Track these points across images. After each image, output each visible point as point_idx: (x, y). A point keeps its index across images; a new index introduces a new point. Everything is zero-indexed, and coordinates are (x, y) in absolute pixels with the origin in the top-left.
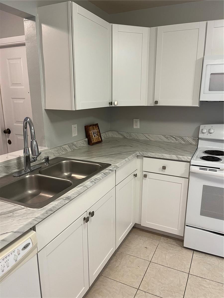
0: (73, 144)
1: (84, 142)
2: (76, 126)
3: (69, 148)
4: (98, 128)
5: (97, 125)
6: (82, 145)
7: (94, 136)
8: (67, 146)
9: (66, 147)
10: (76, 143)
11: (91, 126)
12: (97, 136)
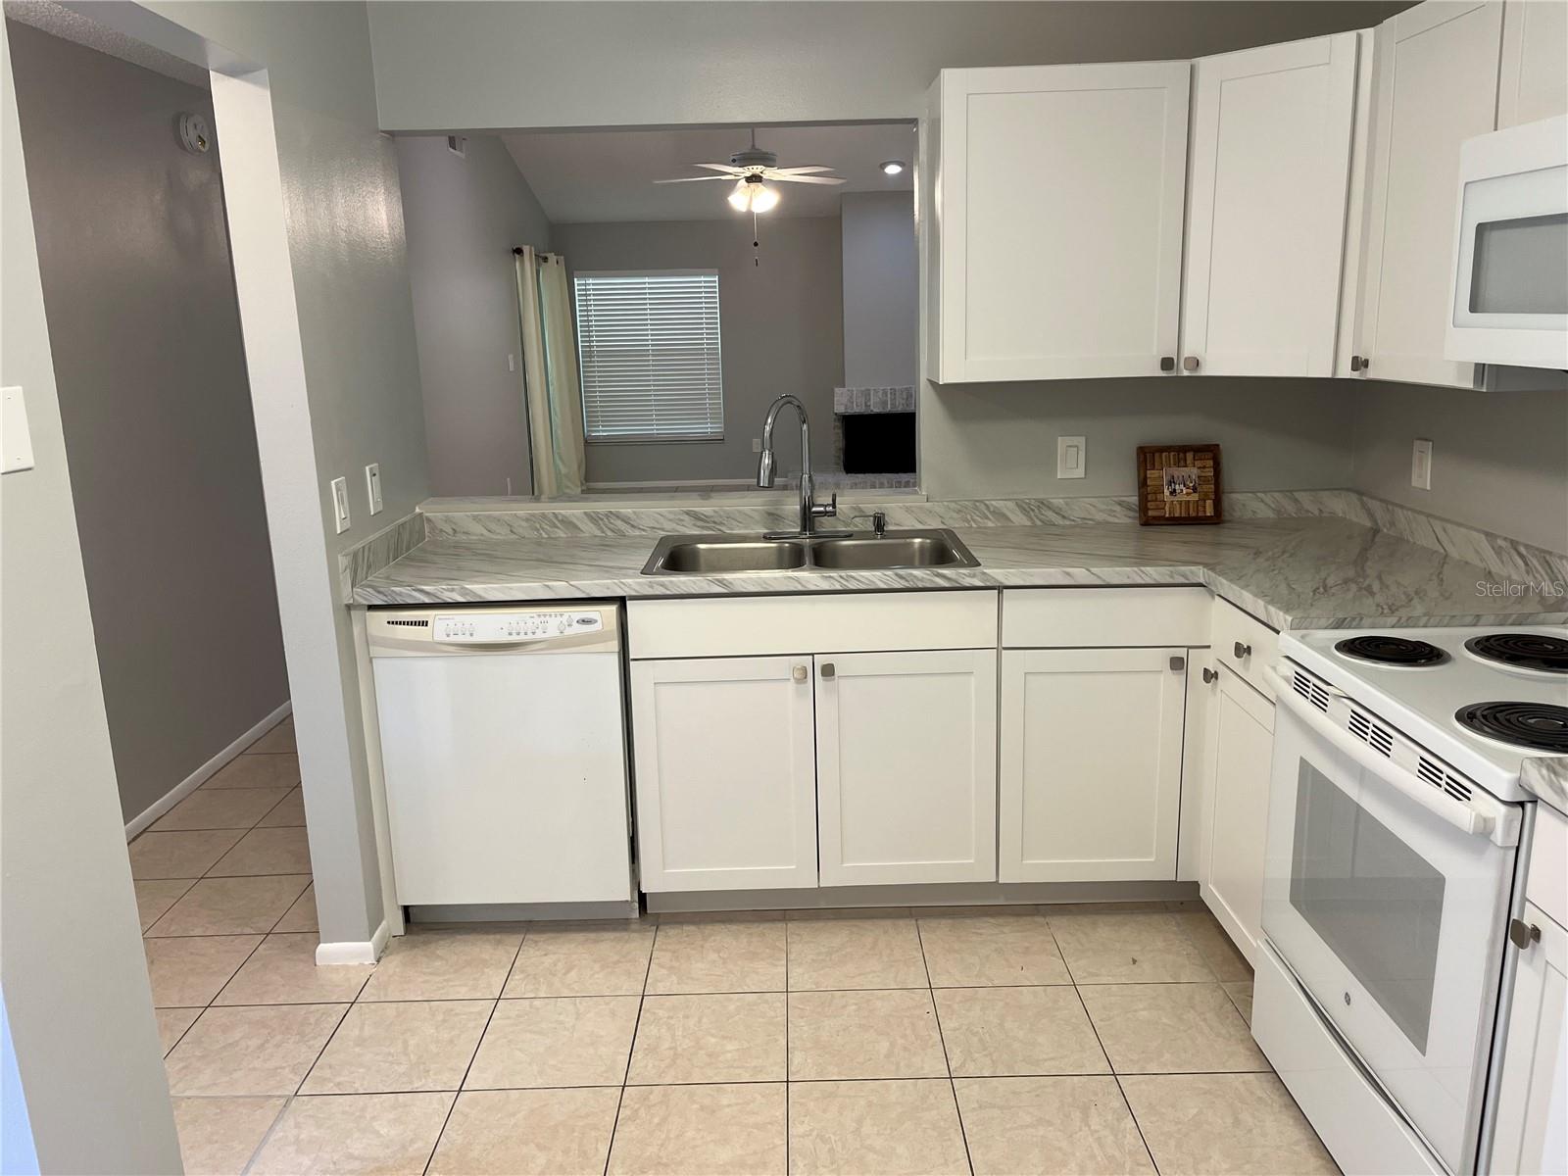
0: (1042, 503)
1: (1118, 508)
2: (1081, 441)
3: (1019, 513)
4: (1211, 463)
5: (1210, 452)
6: (1100, 517)
7: (1173, 492)
8: (1009, 503)
9: (1008, 507)
10: (1061, 501)
11: (1168, 449)
12: (1188, 494)
